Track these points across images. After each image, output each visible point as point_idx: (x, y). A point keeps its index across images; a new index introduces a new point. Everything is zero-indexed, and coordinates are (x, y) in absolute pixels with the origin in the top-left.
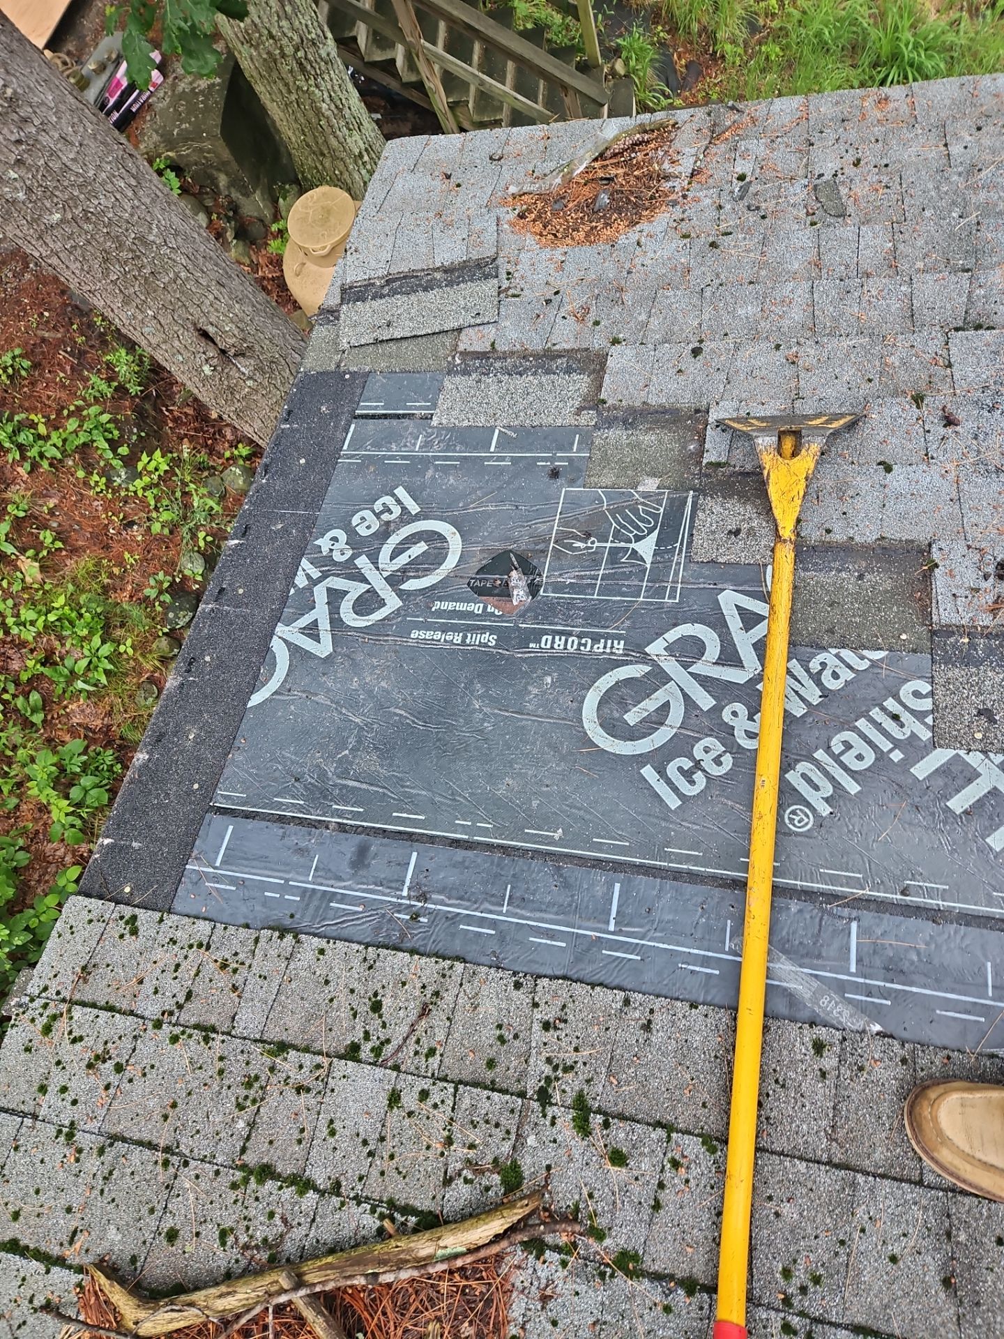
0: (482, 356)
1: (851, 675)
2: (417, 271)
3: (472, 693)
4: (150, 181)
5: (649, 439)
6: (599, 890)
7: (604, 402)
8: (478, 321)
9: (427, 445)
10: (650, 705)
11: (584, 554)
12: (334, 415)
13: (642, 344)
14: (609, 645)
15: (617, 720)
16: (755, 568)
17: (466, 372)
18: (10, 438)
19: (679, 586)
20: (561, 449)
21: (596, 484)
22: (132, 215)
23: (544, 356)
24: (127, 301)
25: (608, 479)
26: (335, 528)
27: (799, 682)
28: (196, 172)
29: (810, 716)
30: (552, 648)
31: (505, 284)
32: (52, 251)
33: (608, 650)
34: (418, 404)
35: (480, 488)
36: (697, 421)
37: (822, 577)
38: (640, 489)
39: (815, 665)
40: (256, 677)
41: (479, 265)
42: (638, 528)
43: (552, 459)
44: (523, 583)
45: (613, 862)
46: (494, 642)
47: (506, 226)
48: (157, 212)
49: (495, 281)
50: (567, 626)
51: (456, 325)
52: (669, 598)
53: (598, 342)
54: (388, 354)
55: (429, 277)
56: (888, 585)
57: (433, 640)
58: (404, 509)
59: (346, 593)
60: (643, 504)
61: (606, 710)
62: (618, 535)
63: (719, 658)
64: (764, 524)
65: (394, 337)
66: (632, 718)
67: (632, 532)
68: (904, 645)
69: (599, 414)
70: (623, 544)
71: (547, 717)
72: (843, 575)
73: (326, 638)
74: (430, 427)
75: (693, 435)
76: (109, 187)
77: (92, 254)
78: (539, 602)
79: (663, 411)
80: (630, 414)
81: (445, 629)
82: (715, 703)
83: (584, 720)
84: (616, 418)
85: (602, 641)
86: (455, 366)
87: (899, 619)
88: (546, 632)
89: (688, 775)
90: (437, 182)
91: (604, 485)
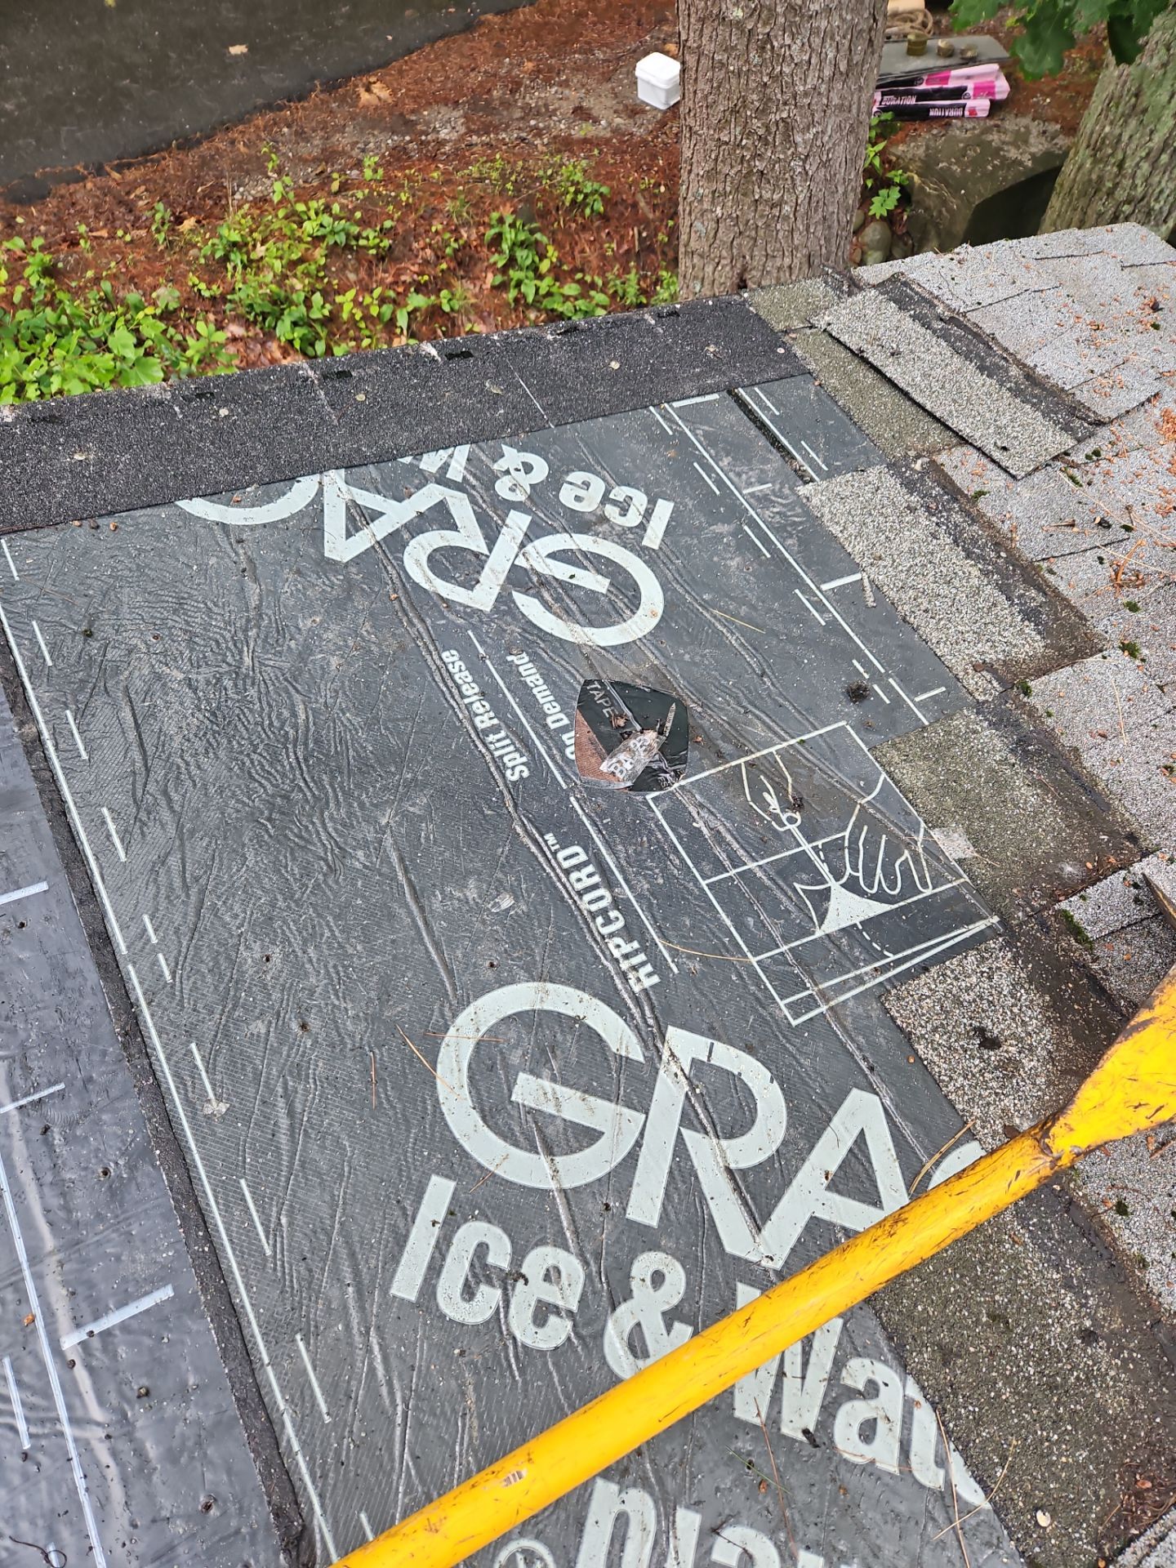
0: (953, 491)
1: (889, 1462)
2: (998, 344)
3: (406, 796)
4: (860, 89)
5: (1026, 794)
6: (139, 1263)
7: (1027, 691)
8: (997, 455)
9: (763, 500)
10: (574, 1106)
11: (762, 819)
12: (711, 366)
13: (1161, 688)
14: (635, 961)
15: (506, 1066)
16: (954, 1121)
17: (910, 486)
18: (514, 244)
19: (824, 1008)
20: (904, 680)
21: (890, 764)
22: (806, 94)
23: (1023, 569)
24: (712, 175)
25: (911, 776)
26: (546, 459)
27: (805, 1364)
28: (918, 215)
29: (755, 1440)
30: (567, 872)
31: (1079, 458)
32: (699, 47)
33: (625, 965)
34: (813, 454)
35: (753, 607)
36: (1118, 849)
37: (1032, 1259)
38: (936, 834)
39: (858, 1372)
40: (233, 488)
41: (1075, 410)
42: (869, 875)
43: (876, 676)
44: (644, 759)
45: (213, 1250)
46: (516, 778)
47: (1157, 412)
48: (832, 122)
49: (1071, 442)
50: (622, 871)
51: (966, 431)
52: (789, 1006)
53: (1107, 624)
54: (853, 378)
55: (1003, 362)
56: (1115, 1405)
57: (458, 687)
58: (642, 527)
59: (454, 528)
60: (915, 856)
61: (512, 1035)
62: (832, 851)
63: (743, 1172)
64: (1041, 1080)
65: (884, 370)
66: (528, 1090)
67: (855, 868)
68: (1028, 1534)
69: (1003, 696)
70: (824, 868)
71: (437, 945)
72: (1068, 1299)
73: (362, 541)
74: (792, 489)
75: (1089, 858)
76: (816, 41)
77: (729, 91)
78: (631, 799)
79: (1088, 785)
80: (1040, 742)
81: (488, 693)
82: (654, 1223)
83: (470, 1009)
84: (1017, 725)
85: (636, 945)
86: (908, 467)
87: (1070, 1480)
88: (586, 843)
89: (481, 1271)
90: (1137, 302)
91: (898, 776)
